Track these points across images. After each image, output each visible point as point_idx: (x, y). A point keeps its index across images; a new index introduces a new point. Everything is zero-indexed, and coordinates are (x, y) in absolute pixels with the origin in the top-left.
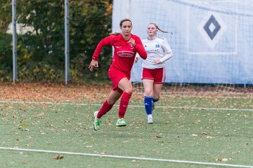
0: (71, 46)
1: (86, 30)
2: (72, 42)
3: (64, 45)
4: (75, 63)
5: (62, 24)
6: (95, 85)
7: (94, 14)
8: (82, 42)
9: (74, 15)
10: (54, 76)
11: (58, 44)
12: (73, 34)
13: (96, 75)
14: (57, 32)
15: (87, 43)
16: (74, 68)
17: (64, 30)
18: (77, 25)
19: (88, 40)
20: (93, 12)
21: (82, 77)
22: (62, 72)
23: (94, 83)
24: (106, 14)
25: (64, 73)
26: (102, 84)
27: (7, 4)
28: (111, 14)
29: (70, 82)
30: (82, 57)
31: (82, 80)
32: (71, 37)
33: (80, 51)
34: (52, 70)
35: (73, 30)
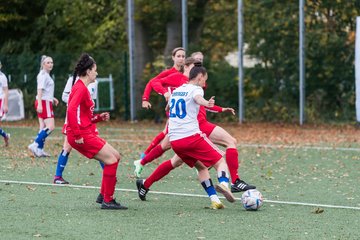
0: (307, 81)
1: (325, 61)
2: (308, 75)
3: (298, 80)
4: (311, 101)
5: (296, 55)
6: (335, 126)
7: (334, 44)
8: (320, 76)
9: (310, 45)
10: (287, 115)
11: (291, 78)
12: (309, 66)
13: (336, 114)
14: (290, 64)
15: (325, 77)
16: (310, 106)
17: (298, 61)
18: (313, 55)
19: (327, 73)
20: (334, 41)
21: (320, 117)
22: (296, 110)
23: (333, 123)
24: (348, 43)
25: (299, 112)
26: (342, 124)
27: (232, 32)
28: (354, 43)
29: (305, 122)
30: (320, 93)
31: (319, 121)
32: (306, 70)
33: (318, 87)
34: (284, 108)
35: (309, 62)
